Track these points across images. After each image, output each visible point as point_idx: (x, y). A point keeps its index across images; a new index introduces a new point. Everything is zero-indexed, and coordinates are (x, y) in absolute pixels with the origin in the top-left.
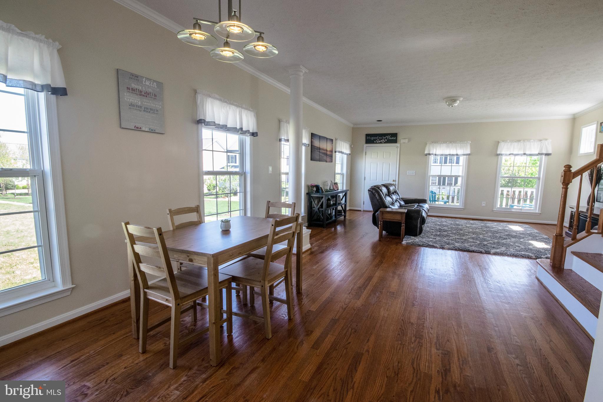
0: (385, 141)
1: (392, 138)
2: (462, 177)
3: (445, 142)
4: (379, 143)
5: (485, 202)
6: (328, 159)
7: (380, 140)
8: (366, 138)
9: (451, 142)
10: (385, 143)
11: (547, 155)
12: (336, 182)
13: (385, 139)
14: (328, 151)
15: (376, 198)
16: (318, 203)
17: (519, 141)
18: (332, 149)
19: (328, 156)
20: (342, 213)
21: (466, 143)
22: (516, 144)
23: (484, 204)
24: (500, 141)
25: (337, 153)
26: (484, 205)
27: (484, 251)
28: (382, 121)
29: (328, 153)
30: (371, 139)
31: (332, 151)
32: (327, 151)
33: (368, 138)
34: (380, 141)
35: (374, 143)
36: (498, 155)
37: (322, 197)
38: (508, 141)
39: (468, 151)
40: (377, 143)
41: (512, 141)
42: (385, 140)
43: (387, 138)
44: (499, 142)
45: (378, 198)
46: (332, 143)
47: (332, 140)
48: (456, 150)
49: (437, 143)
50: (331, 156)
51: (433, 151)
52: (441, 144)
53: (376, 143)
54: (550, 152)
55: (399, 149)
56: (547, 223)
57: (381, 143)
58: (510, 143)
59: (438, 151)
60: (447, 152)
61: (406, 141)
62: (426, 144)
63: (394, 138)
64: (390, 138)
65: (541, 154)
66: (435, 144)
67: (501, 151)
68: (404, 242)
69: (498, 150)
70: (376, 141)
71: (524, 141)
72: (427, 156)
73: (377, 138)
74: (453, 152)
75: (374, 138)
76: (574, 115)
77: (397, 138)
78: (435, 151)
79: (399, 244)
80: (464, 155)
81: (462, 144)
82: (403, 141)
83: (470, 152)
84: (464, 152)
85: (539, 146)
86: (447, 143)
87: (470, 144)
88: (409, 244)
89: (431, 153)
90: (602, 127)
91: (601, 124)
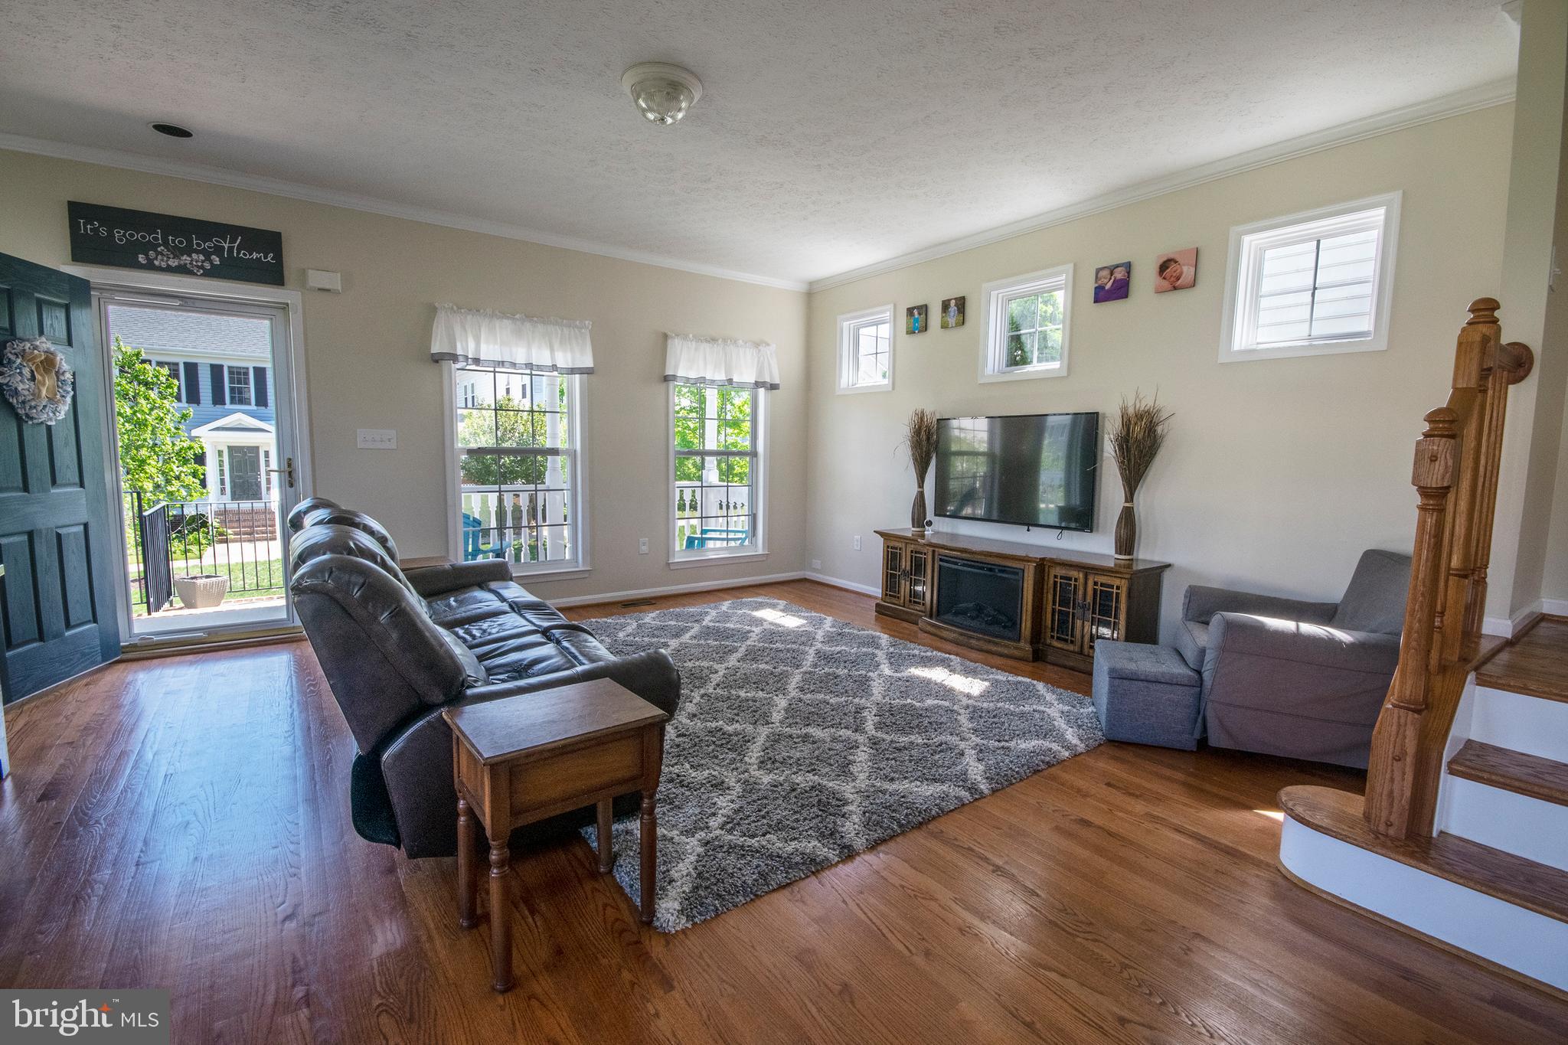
0: (206, 266)
1: (255, 255)
2: (572, 454)
3: (505, 313)
4: (169, 270)
5: (644, 539)
7: (177, 252)
8: (75, 225)
10: (208, 274)
11: (774, 387)
13: (208, 256)
17: (713, 340)
21: (576, 327)
22: (706, 346)
23: (643, 544)
24: (669, 334)
26: (644, 549)
28: (183, 133)
30: (111, 235)
33: (87, 229)
34: (176, 257)
35: (136, 265)
36: (667, 379)
38: (691, 336)
39: (588, 362)
40: (160, 269)
41: (699, 339)
42: (208, 258)
43: (219, 249)
44: (666, 337)
48: (529, 347)
49: (478, 311)
51: (466, 346)
53: (150, 267)
54: (777, 381)
55: (295, 318)
56: (781, 580)
57: (182, 270)
58: (694, 343)
59: (483, 347)
60: (520, 355)
61: (333, 281)
62: (432, 311)
63: (266, 258)
64: (238, 253)
65: (758, 385)
66: (469, 317)
67: (676, 367)
68: (664, 906)
69: (667, 364)
70: (147, 258)
71: (725, 340)
72: (445, 364)
73: (156, 239)
74: (542, 356)
75: (132, 236)
76: (811, 283)
77: (279, 256)
78: (471, 345)
79: (657, 949)
80: (572, 371)
81: (565, 329)
82: (316, 279)
83: (592, 365)
84: (563, 360)
85: (756, 359)
86: (517, 316)
87: (591, 332)
88: (700, 914)
89: (459, 352)
90: (917, 320)
91: (910, 311)
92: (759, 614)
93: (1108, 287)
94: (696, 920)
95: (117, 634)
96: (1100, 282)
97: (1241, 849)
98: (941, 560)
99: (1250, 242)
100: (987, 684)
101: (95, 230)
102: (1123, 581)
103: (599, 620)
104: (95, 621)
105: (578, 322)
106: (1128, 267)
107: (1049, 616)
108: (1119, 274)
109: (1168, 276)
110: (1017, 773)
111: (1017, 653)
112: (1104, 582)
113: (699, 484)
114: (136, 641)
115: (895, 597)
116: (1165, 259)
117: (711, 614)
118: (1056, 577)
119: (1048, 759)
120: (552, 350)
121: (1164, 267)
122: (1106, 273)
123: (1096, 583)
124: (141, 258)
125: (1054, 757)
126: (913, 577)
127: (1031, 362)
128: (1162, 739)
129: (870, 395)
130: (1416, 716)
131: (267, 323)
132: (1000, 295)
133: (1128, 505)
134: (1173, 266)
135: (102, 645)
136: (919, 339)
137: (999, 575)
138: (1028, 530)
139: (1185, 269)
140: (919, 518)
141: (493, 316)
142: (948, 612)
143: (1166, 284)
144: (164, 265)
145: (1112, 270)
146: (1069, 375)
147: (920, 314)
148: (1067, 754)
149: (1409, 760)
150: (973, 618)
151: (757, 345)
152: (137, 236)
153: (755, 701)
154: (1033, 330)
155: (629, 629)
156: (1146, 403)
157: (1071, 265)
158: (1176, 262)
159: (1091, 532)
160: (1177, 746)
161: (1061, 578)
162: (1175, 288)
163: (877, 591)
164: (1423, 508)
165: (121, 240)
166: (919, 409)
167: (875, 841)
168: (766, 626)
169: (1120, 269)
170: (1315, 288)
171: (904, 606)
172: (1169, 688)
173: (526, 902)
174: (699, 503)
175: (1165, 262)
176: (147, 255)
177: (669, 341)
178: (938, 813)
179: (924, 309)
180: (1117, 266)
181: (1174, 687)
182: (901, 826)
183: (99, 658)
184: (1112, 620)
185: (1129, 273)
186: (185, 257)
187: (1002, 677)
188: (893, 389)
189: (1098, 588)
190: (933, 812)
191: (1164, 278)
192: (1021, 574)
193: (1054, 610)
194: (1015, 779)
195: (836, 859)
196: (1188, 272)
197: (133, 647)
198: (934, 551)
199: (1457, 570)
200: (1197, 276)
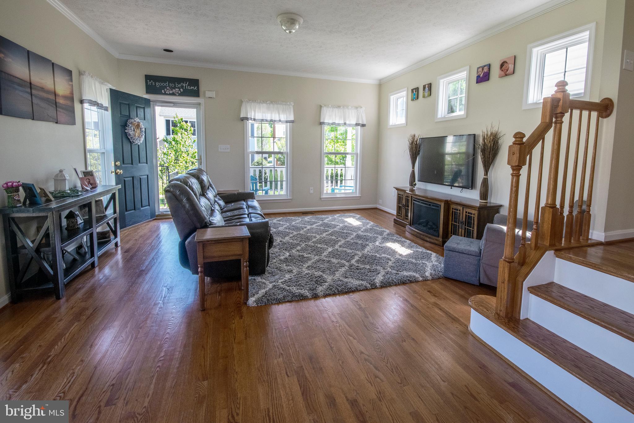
0: (179, 92)
1: (191, 88)
2: (287, 155)
4: (170, 94)
5: (313, 188)
6: (62, 116)
7: (172, 88)
8: (146, 82)
9: (272, 102)
10: (180, 95)
11: (363, 125)
12: (89, 169)
14: (59, 96)
15: (184, 207)
16: (39, 229)
17: (339, 107)
18: (73, 94)
19: (63, 109)
20: (109, 237)
21: (288, 105)
22: (336, 110)
23: (312, 190)
24: (322, 105)
25: (86, 105)
26: (312, 192)
27: (368, 285)
28: (171, 51)
29: (61, 101)
30: (155, 84)
31: (71, 98)
32: (55, 94)
33: (150, 83)
34: (172, 90)
35: (162, 94)
36: (321, 124)
37: (46, 217)
38: (330, 106)
39: (292, 118)
40: (167, 94)
41: (333, 107)
42: (180, 90)
43: (182, 86)
44: (321, 107)
45: (187, 206)
46: (71, 80)
47: (69, 73)
48: (271, 113)
50: (72, 111)
51: (251, 115)
52: (261, 104)
53: (165, 94)
54: (365, 123)
55: (202, 107)
56: (367, 208)
57: (173, 94)
58: (331, 109)
59: (257, 114)
60: (268, 117)
61: (213, 94)
62: (241, 102)
63: (195, 88)
64: (187, 87)
65: (357, 125)
66: (252, 104)
67: (324, 119)
68: (251, 298)
69: (321, 117)
70: (164, 91)
71: (344, 107)
72: (245, 121)
73: (167, 85)
74: (275, 117)
75: (161, 84)
76: (380, 80)
77: (198, 88)
78: (253, 114)
79: (244, 309)
80: (287, 122)
81: (284, 106)
82: (208, 94)
83: (293, 119)
84: (283, 117)
85: (356, 114)
86: (268, 102)
87: (293, 106)
88: (261, 303)
89: (249, 117)
90: (414, 94)
91: (412, 90)
92: (346, 220)
93: (481, 76)
94: (259, 305)
95: (155, 211)
96: (478, 74)
97: (461, 319)
98: (414, 200)
99: (537, 51)
100: (412, 252)
101: (152, 83)
102: (476, 211)
103: (290, 218)
104: (149, 206)
105: (288, 103)
106: (489, 66)
107: (450, 226)
108: (486, 70)
109: (504, 69)
110: (395, 282)
111: (436, 242)
112: (469, 211)
113: (344, 166)
114: (160, 213)
115: (400, 216)
116: (502, 62)
117: (328, 219)
118: (453, 209)
119: (410, 279)
120: (279, 114)
121: (502, 66)
122: (480, 69)
123: (466, 212)
124: (163, 91)
125: (415, 279)
126: (406, 208)
127: (456, 112)
128: (465, 279)
129: (398, 128)
130: (508, 264)
131: (195, 110)
132: (445, 82)
133: (485, 177)
134: (506, 65)
135: (151, 213)
136: (416, 102)
137: (432, 207)
138: (451, 188)
139: (510, 65)
140: (412, 182)
141: (260, 103)
142: (416, 223)
143: (503, 73)
144: (168, 93)
145: (483, 68)
146: (467, 117)
147: (416, 92)
148: (421, 279)
149: (506, 282)
150: (424, 226)
151: (357, 108)
152: (162, 84)
153: (321, 248)
154: (457, 97)
155: (298, 221)
156: (495, 129)
157: (468, 67)
158: (507, 63)
159: (472, 189)
160: (471, 282)
161: (455, 209)
162: (506, 75)
163: (394, 212)
164: (512, 175)
165: (158, 86)
166: (413, 134)
167: (327, 294)
168: (346, 224)
169: (486, 67)
170: (565, 72)
171: (403, 220)
172: (468, 256)
173: (219, 292)
174: (344, 175)
175: (503, 63)
176: (164, 90)
177: (322, 108)
178: (355, 290)
179: (417, 89)
180: (485, 66)
181: (469, 256)
182: (338, 291)
183: (150, 218)
184: (472, 229)
185: (489, 69)
186: (174, 90)
187: (421, 249)
188: (407, 125)
189: (467, 214)
190: (353, 289)
191: (502, 71)
192: (439, 207)
193: (452, 223)
194: (393, 284)
195: (310, 297)
196: (511, 67)
197: (159, 215)
198: (412, 196)
199: (550, 204)
200: (515, 69)
